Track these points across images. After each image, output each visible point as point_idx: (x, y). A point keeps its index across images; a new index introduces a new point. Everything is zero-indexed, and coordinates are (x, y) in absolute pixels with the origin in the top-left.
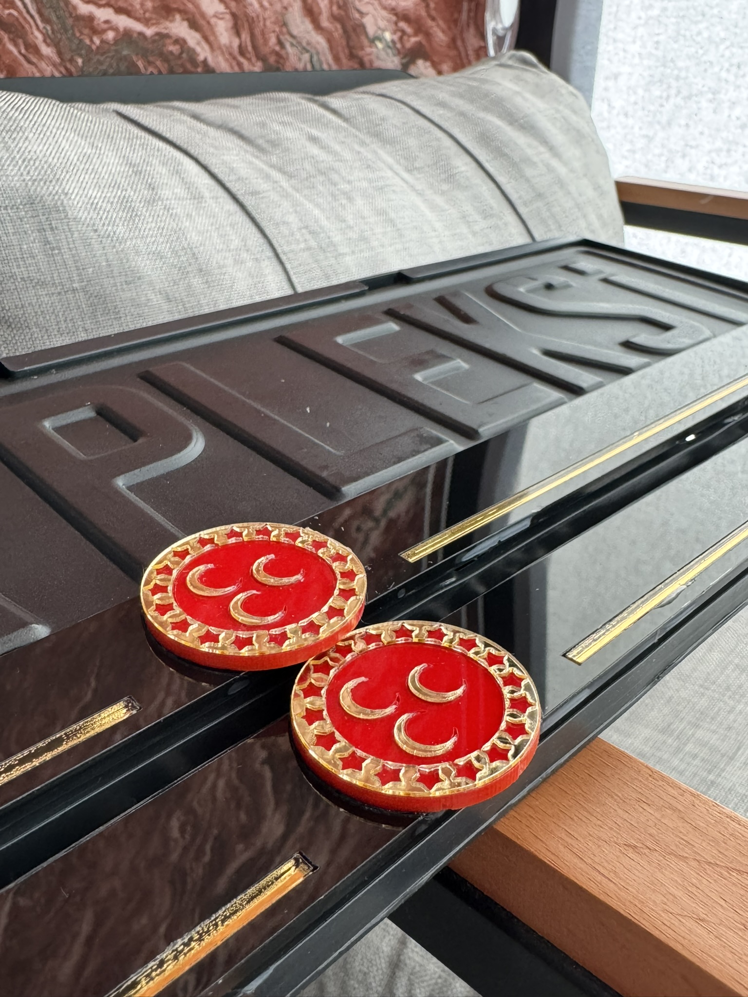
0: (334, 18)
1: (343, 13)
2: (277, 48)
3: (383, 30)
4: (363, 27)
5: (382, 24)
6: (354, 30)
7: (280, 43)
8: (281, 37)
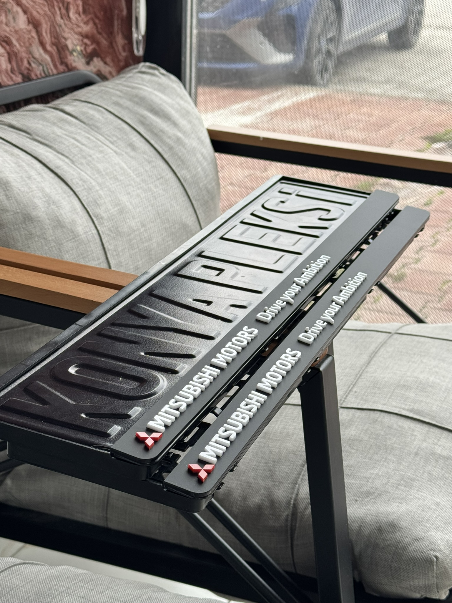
0: (53, 44)
1: (57, 41)
2: (28, 66)
3: (76, 46)
4: (66, 46)
5: (75, 42)
6: (63, 48)
7: (29, 63)
8: (30, 60)
